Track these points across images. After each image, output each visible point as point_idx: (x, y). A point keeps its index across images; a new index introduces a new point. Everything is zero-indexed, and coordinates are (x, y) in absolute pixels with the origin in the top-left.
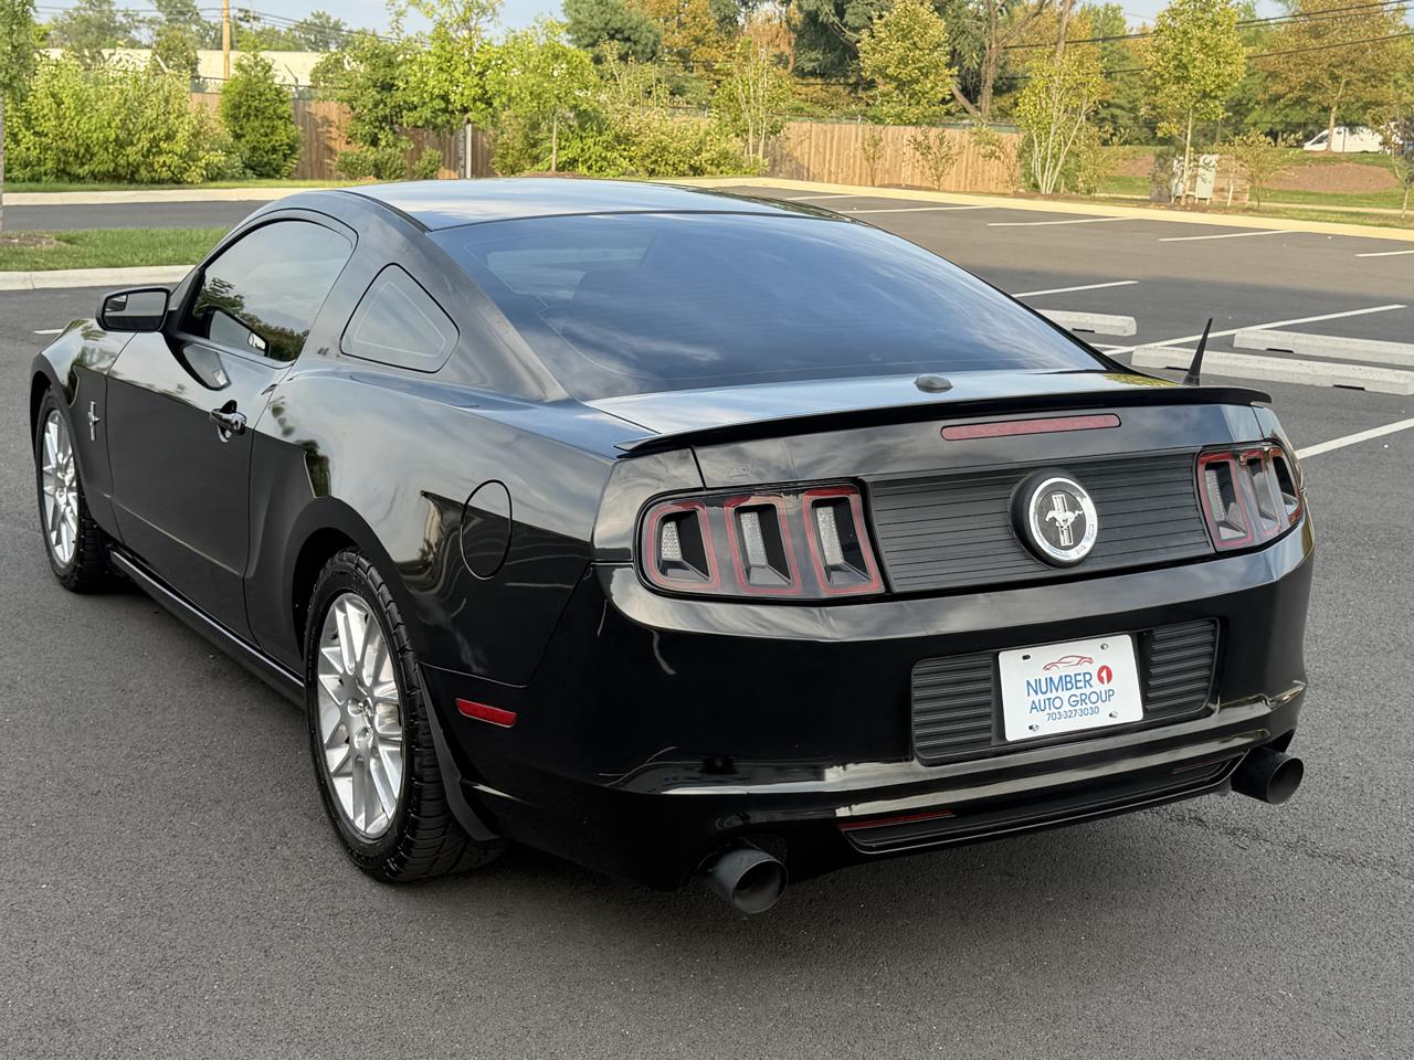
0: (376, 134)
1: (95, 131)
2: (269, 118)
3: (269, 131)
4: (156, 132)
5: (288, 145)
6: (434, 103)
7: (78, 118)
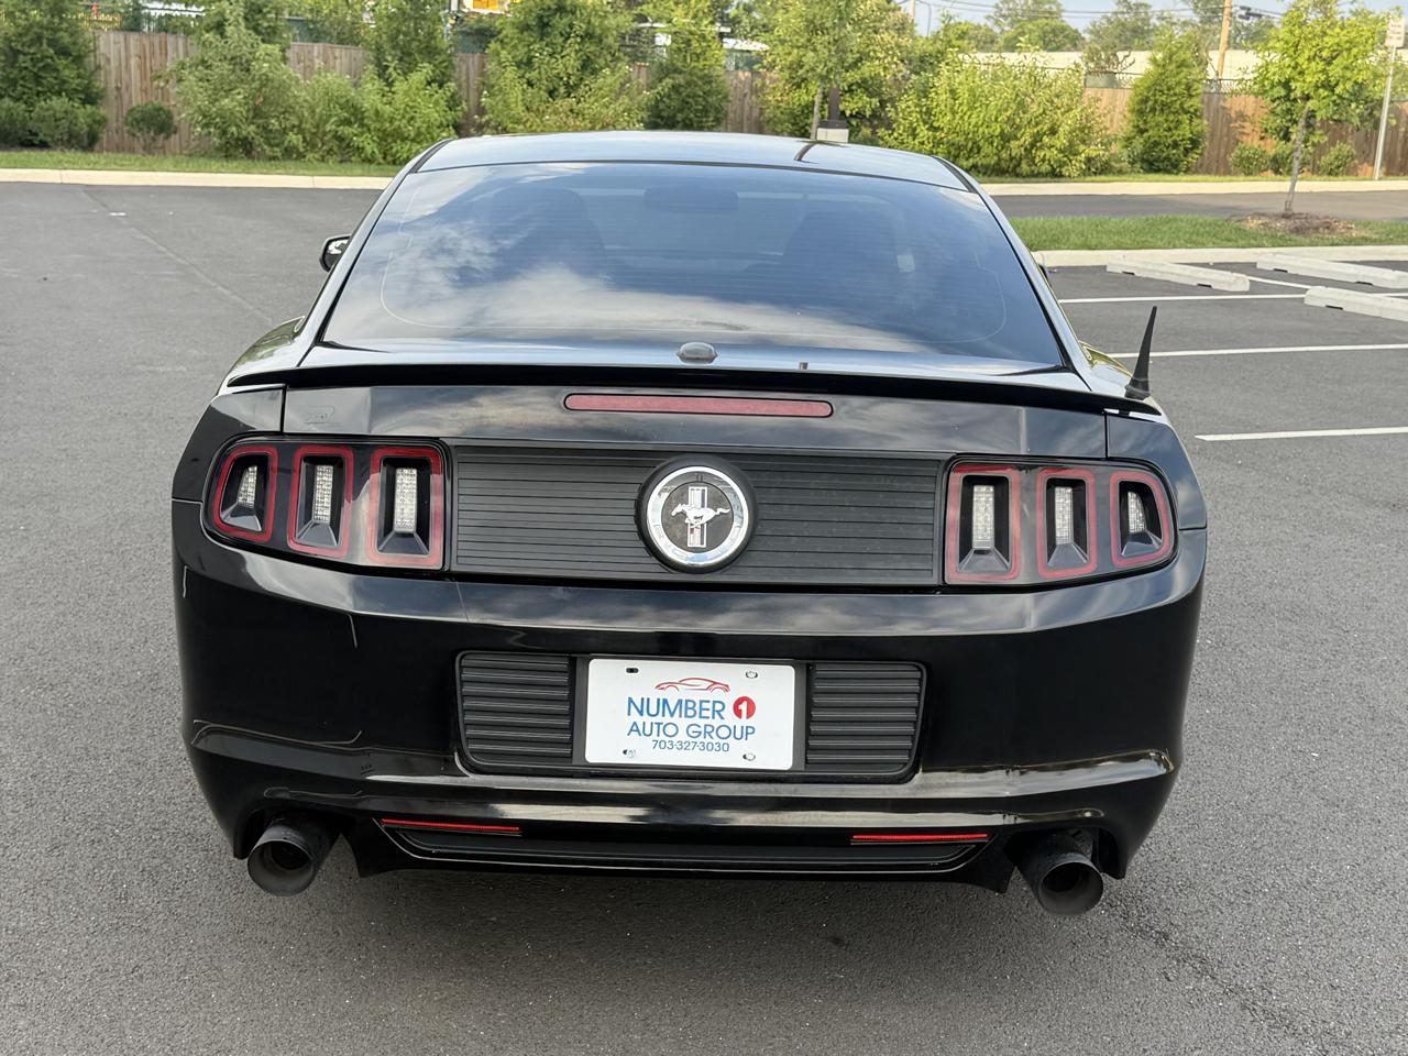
0: (1288, 128)
1: (982, 125)
2: (1174, 113)
3: (1172, 126)
4: (1039, 128)
5: (1190, 139)
6: (1275, 90)
7: (969, 113)
